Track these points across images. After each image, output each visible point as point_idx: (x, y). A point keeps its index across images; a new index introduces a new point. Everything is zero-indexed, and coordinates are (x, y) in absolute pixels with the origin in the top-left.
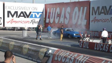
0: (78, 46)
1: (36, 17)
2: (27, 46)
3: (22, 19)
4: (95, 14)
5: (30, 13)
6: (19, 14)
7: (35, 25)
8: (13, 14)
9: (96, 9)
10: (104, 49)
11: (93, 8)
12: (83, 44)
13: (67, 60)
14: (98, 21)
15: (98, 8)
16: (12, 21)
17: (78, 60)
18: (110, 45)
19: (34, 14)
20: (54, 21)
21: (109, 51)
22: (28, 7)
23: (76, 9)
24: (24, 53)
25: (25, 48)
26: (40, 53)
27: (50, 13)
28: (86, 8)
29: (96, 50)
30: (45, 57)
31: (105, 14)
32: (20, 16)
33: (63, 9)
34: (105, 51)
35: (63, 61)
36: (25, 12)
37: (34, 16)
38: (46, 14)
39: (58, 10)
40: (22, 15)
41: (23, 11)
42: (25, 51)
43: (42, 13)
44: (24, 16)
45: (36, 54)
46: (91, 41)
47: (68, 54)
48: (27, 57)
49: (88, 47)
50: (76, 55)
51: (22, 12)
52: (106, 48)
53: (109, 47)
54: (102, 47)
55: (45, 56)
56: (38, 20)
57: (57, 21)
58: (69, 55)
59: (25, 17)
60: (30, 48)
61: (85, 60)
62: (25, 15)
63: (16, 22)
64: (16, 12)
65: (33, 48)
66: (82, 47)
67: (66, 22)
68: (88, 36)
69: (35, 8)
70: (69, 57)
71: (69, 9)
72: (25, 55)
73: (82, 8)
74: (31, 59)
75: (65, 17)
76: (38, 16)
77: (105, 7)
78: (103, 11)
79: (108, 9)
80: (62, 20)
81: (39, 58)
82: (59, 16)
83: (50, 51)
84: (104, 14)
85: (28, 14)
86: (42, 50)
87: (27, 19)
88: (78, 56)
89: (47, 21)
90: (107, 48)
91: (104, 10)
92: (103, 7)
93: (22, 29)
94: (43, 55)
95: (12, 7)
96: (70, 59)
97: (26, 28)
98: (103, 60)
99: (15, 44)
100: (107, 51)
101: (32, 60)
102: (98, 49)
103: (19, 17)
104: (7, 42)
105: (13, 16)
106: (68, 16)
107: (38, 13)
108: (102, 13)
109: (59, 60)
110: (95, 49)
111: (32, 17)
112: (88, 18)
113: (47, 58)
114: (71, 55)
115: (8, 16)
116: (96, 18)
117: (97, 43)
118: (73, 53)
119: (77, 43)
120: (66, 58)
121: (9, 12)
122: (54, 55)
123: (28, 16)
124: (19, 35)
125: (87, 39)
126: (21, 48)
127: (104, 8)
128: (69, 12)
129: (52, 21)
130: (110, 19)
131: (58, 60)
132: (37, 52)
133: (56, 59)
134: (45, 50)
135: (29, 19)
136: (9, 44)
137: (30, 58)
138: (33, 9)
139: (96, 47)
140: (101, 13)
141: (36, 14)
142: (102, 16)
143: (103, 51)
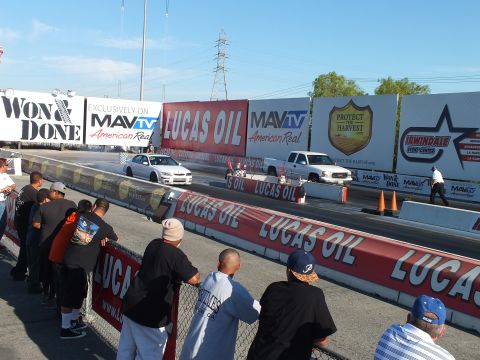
0: (224, 185)
1: (145, 127)
2: (127, 183)
3: (119, 129)
4: (257, 126)
5: (135, 118)
6: (112, 121)
7: (145, 143)
8: (101, 120)
9: (258, 116)
10: (272, 194)
11: (254, 114)
12: (233, 181)
13: (204, 213)
14: (262, 138)
15: (263, 114)
16: (100, 134)
17: (224, 213)
18: (283, 186)
19: (141, 121)
20: (179, 137)
21: (280, 198)
22: (130, 108)
23: (222, 115)
24: (122, 197)
25: (124, 187)
26: (152, 198)
27: (171, 120)
28: (240, 113)
29: (258, 194)
30: (162, 206)
31: (275, 127)
32: (115, 124)
33: (198, 113)
34: (274, 198)
35: (196, 213)
36: (125, 117)
37: (141, 126)
38: (164, 123)
39: (188, 115)
40: (119, 122)
41: (122, 114)
42: (124, 193)
43: (158, 119)
44: (123, 124)
45: (144, 199)
46: (248, 176)
47: (206, 200)
48: (127, 205)
49: (242, 189)
50: (221, 203)
51: (119, 118)
52: (275, 192)
53: (281, 190)
54: (269, 189)
55: (161, 203)
56: (149, 133)
57: (184, 136)
58: (207, 203)
59: (125, 127)
60: (133, 186)
61: (238, 214)
62: (123, 122)
63: (108, 136)
64: (108, 117)
65: (138, 188)
66: (232, 188)
67: (203, 138)
68: (242, 168)
69: (145, 111)
70: (208, 207)
71: (207, 115)
72: (123, 201)
73: (232, 113)
74: (135, 208)
75: (200, 129)
76: (149, 126)
77: (276, 113)
78: (271, 121)
79: (280, 117)
80: (194, 134)
81: (149, 208)
82: (189, 126)
83: (172, 195)
84: (272, 127)
85: (130, 121)
86: (156, 192)
87: (128, 131)
88: (225, 205)
89: (167, 136)
90: (278, 191)
91: (273, 119)
92: (271, 113)
93: (118, 149)
94: (158, 201)
95: (101, 106)
96: (210, 211)
97: (125, 149)
98: (271, 215)
99: (105, 179)
100: (277, 196)
101: (136, 211)
102: (261, 193)
103: (112, 126)
104: (88, 174)
105: (101, 124)
106: (205, 127)
107: (149, 120)
108: (271, 124)
109: (189, 211)
110: (256, 192)
111: (137, 127)
112: (244, 134)
113: (166, 208)
114: (211, 203)
115: (93, 124)
116: (259, 134)
117: (260, 182)
118: (214, 200)
119: (223, 180)
120: (201, 208)
121: (95, 116)
122: (179, 203)
123: (130, 126)
124: (113, 161)
125: (242, 172)
126: (115, 186)
127: (273, 114)
128: (209, 119)
129: (175, 136)
130: (283, 136)
131: (185, 212)
132: (147, 195)
133: (183, 209)
134: (161, 192)
135: (133, 131)
136: (93, 179)
137: (132, 207)
138: (140, 111)
139: (258, 188)
140: (268, 124)
141: (146, 121)
142: (270, 130)
143: (271, 197)
